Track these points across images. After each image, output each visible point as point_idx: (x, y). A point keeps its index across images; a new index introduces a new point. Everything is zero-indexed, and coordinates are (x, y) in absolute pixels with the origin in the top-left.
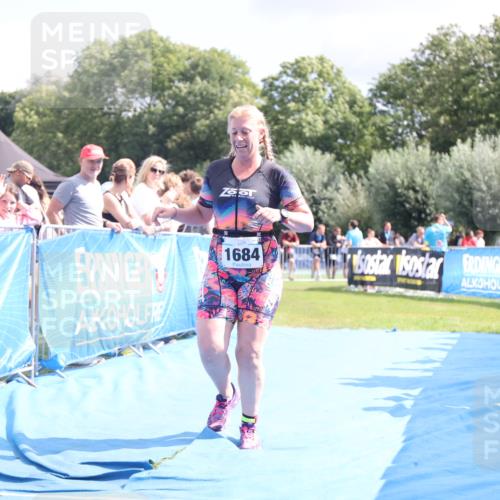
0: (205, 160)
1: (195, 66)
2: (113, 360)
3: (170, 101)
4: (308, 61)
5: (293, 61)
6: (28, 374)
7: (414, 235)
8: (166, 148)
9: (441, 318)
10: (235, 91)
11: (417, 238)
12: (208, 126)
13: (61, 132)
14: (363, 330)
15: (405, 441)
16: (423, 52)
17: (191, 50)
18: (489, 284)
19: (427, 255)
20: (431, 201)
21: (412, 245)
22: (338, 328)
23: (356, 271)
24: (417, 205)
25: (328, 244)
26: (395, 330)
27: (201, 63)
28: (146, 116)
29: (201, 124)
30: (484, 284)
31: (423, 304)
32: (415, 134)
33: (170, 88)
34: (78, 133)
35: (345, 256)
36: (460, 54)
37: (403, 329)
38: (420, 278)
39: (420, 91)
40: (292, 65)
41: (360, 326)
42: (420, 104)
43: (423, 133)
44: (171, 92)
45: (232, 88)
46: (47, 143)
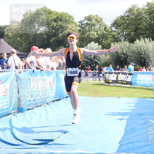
0: (61, 46)
1: (58, 18)
2: (38, 108)
3: (51, 28)
4: (92, 16)
5: (88, 16)
6: (14, 113)
7: (124, 68)
8: (50, 42)
9: (133, 94)
10: (70, 25)
11: (125, 69)
12: (62, 35)
13: (19, 37)
14: (110, 97)
15: (125, 132)
16: (126, 13)
17: (57, 13)
18: (146, 83)
19: (127, 74)
20: (128, 58)
21: (123, 71)
22: (103, 97)
23: (107, 79)
24: (124, 59)
25: (99, 71)
26: (119, 97)
27: (60, 17)
28: (44, 33)
29: (60, 35)
30: (144, 83)
31: (127, 89)
32: (124, 37)
33: (51, 24)
34: (24, 38)
35: (103, 75)
36: (137, 14)
37: (122, 97)
38: (125, 81)
39: (125, 24)
40: (88, 17)
41: (109, 96)
42: (125, 28)
43: (126, 37)
44: (51, 25)
45: (69, 24)
46: (15, 41)
